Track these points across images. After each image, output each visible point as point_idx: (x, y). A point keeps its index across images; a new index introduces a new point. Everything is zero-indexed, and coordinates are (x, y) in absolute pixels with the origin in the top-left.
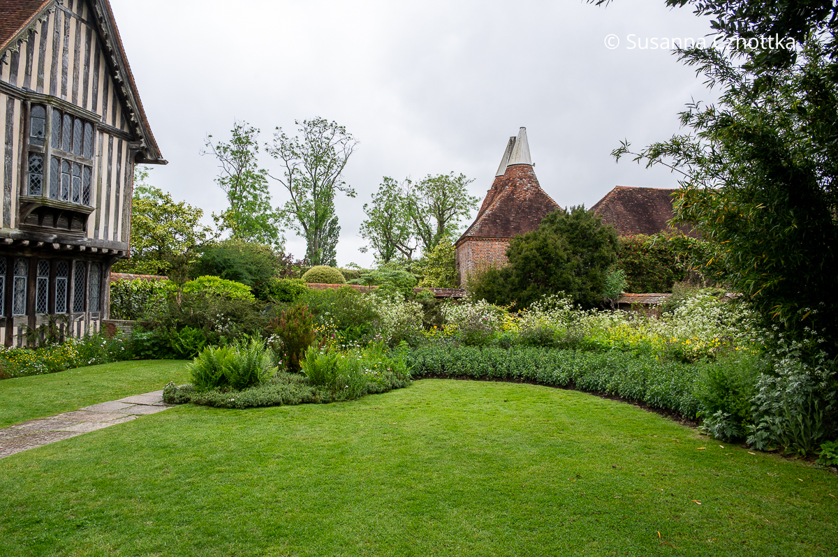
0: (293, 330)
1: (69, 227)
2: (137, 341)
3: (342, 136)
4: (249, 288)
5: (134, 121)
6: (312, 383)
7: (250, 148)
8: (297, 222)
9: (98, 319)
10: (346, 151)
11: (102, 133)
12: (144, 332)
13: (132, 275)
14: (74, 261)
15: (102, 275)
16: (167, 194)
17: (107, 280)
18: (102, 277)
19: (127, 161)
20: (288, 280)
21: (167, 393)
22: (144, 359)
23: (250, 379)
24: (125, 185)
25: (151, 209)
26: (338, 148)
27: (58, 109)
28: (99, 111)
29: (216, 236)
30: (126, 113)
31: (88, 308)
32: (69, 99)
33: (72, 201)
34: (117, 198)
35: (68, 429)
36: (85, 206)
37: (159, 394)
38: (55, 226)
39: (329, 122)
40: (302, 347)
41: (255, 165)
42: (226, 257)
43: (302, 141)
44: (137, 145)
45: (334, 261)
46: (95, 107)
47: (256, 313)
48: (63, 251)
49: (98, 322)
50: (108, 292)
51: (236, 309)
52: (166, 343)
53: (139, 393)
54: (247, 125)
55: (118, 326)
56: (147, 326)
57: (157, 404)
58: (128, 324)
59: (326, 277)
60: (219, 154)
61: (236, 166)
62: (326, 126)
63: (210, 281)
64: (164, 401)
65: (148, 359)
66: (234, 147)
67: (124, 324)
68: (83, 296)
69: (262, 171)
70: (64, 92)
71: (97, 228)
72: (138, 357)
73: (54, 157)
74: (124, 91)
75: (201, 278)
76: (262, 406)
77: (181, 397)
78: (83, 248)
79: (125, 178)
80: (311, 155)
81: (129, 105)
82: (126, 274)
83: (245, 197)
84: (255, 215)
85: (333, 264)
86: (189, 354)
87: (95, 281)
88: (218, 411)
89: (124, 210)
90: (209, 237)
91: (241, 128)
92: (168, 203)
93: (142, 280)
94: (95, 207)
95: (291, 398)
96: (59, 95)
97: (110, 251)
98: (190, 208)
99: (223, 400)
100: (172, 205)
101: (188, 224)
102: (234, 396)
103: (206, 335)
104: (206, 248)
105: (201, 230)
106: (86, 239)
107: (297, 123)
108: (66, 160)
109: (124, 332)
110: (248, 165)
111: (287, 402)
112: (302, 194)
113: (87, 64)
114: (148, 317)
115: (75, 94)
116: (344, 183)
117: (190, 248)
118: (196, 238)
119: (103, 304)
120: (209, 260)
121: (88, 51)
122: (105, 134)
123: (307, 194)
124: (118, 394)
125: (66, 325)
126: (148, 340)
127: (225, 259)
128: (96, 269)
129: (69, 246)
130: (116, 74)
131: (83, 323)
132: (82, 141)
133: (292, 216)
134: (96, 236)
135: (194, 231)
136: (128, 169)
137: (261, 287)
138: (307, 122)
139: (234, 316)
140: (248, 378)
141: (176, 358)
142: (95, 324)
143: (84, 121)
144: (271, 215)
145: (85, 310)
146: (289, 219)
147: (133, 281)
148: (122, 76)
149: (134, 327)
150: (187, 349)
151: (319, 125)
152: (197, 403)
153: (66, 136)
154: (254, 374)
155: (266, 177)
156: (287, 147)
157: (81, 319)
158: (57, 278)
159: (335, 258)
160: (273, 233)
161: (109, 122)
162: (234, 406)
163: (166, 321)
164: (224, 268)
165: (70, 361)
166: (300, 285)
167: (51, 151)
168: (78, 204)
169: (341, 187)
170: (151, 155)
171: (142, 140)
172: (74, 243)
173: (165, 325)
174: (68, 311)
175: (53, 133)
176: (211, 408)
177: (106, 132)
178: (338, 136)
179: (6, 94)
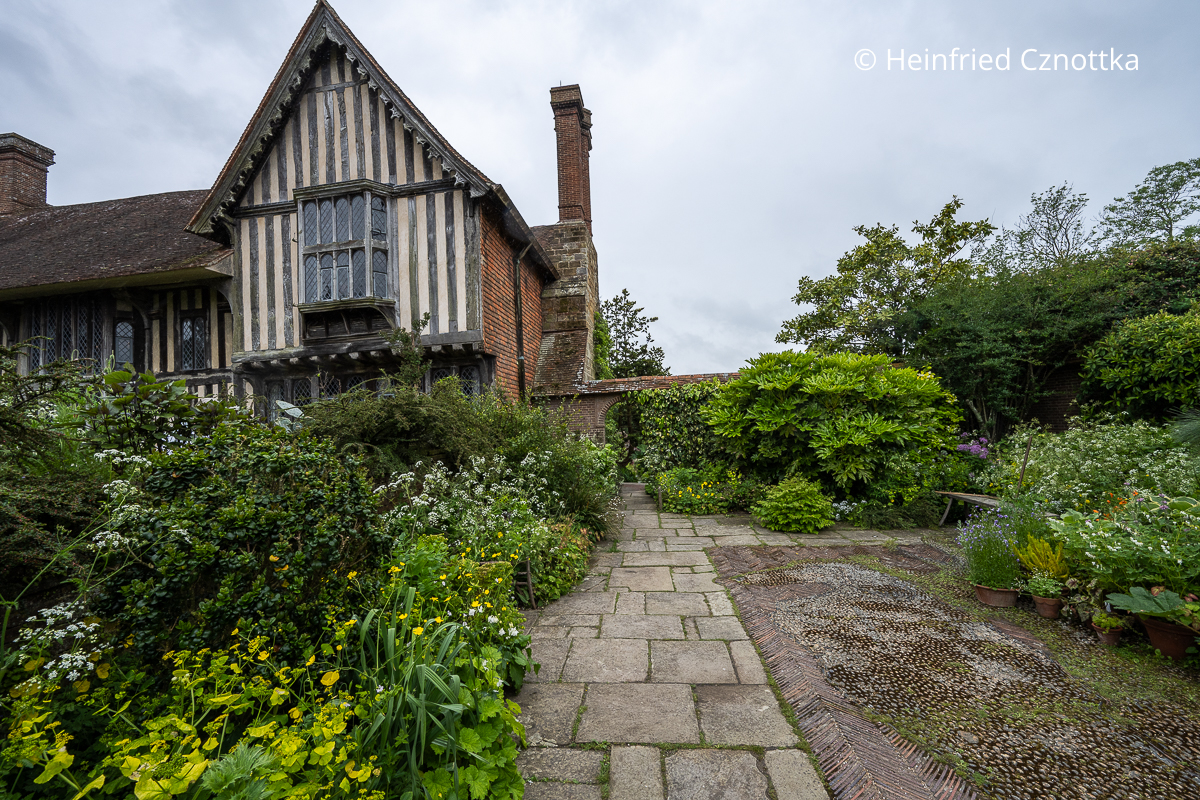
1: (370, 330)
11: (412, 198)
19: (465, 216)
27: (309, 200)
33: (336, 298)
34: (452, 272)
46: (392, 171)
71: (416, 320)
73: (309, 255)
79: (466, 240)
89: (468, 285)
108: (325, 253)
113: (375, 127)
121: (375, 111)
129: (373, 353)
132: (349, 221)
136: (470, 226)
143: (349, 197)
153: (326, 227)
167: (302, 252)
168: (346, 298)
172: (379, 347)
177: (420, 194)
179: (279, 213)
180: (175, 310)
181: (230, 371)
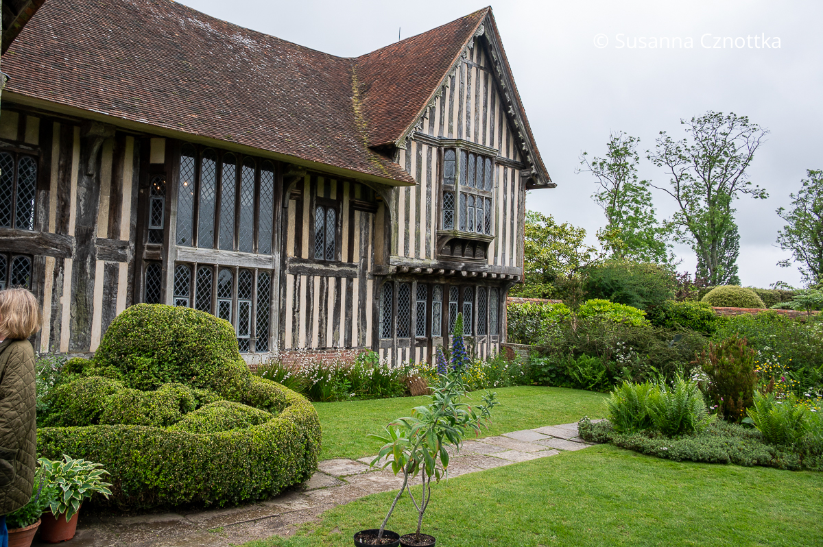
0: (728, 368)
1: (474, 256)
2: (535, 366)
3: (744, 129)
4: (643, 313)
5: (525, 150)
6: (767, 439)
7: (630, 160)
8: (689, 235)
9: (497, 342)
10: (750, 145)
11: (498, 166)
12: (540, 357)
13: (521, 299)
14: (477, 287)
15: (499, 299)
16: (549, 217)
17: (504, 305)
18: (500, 301)
19: (519, 189)
20: (688, 304)
21: (584, 429)
22: (542, 385)
23: (681, 424)
24: (518, 212)
25: (535, 233)
26: (739, 143)
27: (464, 150)
28: (496, 147)
29: (601, 257)
30: (518, 143)
31: (489, 331)
32: (472, 140)
33: (476, 231)
34: (512, 225)
35: (498, 455)
36: (487, 235)
37: (573, 428)
38: (463, 255)
39: (725, 116)
40: (740, 390)
41: (635, 177)
42: (613, 278)
43: (691, 142)
44: (528, 172)
45: (736, 278)
46: (492, 144)
47: (662, 342)
48: (469, 279)
49: (497, 345)
50: (505, 316)
51: (638, 337)
52: (564, 371)
53: (552, 424)
54: (624, 135)
55: (516, 351)
56: (543, 352)
57: (574, 439)
58: (524, 348)
59: (736, 299)
60: (596, 170)
61: (613, 180)
62: (720, 120)
63: (599, 305)
64: (581, 437)
65: (545, 385)
66: (610, 161)
67: (521, 348)
68: (485, 319)
69: (644, 182)
70: (468, 135)
71: (496, 255)
72: (535, 383)
73: (462, 193)
74: (516, 123)
75: (590, 301)
76: (703, 461)
77: (599, 435)
78: (485, 274)
79: (518, 205)
80: (703, 156)
81: (521, 135)
82: (516, 298)
83: (626, 213)
84: (636, 231)
85: (734, 281)
86: (587, 385)
87: (494, 306)
88: (650, 459)
89: (517, 236)
90: (593, 257)
91: (618, 139)
92: (551, 225)
93: (531, 303)
94: (494, 235)
95: (741, 456)
96: (464, 138)
97: (507, 276)
98: (572, 229)
99: (653, 447)
100: (555, 227)
101: (571, 245)
102: (666, 444)
103: (605, 364)
104: (590, 269)
105: (585, 251)
106: (487, 266)
107: (682, 123)
108: (471, 195)
109: (521, 357)
110: (627, 177)
111: (737, 462)
112: (692, 204)
113: (485, 106)
114: (543, 341)
115: (476, 134)
116: (749, 183)
117: (575, 270)
118: (579, 260)
119: (501, 328)
120: (595, 282)
121: (486, 94)
122: (500, 166)
123: (700, 202)
124: (532, 423)
125: (471, 346)
126: (545, 366)
127: (612, 281)
128: (495, 294)
129: (474, 273)
130: (509, 109)
131: (485, 345)
132: (483, 176)
133: (683, 228)
134: (495, 263)
135: (578, 252)
136: (521, 196)
137: (655, 311)
138: (696, 119)
139: (637, 346)
140: (679, 425)
141: (574, 388)
142: (495, 346)
143: (484, 157)
144: (656, 230)
145: (487, 334)
146: (678, 233)
147: (523, 305)
148: (514, 110)
149: (530, 351)
150: (585, 379)
151: (712, 120)
152: (621, 446)
153: (471, 174)
154: (686, 419)
155: (649, 189)
156: (673, 151)
157: (483, 342)
158: (465, 303)
159: (736, 275)
160: (659, 249)
161: (504, 155)
162: (667, 456)
163: (563, 347)
164: (612, 291)
165: (478, 382)
166: (704, 309)
167: (459, 189)
168: (481, 233)
169: (745, 188)
170: (541, 180)
171: (533, 167)
172: (478, 270)
173: (561, 351)
174: (473, 334)
175: (461, 172)
176: (639, 454)
177: (502, 165)
178: (738, 128)
179: (427, 144)
180: (312, 194)
181: (356, 266)
